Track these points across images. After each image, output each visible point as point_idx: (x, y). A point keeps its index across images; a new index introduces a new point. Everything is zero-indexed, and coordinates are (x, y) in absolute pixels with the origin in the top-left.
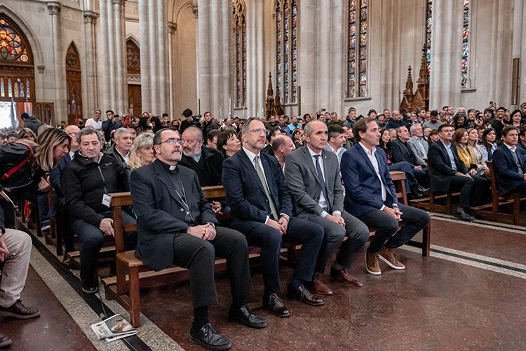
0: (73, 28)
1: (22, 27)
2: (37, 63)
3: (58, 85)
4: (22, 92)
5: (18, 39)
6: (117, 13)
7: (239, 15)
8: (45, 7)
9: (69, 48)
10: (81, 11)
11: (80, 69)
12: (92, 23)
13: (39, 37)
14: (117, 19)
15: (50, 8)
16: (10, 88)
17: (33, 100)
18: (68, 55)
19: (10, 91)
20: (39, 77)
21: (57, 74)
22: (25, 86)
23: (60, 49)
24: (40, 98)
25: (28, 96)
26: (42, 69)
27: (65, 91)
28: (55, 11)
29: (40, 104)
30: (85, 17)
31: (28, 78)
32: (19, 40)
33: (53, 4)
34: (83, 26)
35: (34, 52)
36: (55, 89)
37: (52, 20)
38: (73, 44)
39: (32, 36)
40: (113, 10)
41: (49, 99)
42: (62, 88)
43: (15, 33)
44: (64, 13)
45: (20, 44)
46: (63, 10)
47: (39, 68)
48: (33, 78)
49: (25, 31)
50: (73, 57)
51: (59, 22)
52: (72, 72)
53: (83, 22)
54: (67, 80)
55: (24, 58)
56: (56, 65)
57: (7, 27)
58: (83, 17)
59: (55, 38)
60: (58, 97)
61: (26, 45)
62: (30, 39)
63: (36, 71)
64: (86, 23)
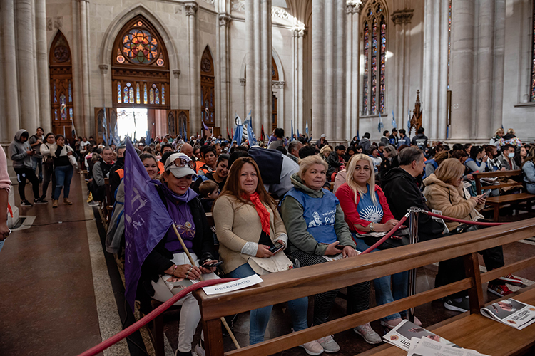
0: (208, 31)
1: (159, 29)
2: (173, 67)
3: (193, 91)
4: (157, 98)
5: (154, 42)
8: (182, 8)
9: (204, 52)
10: (216, 13)
11: (213, 75)
12: (226, 26)
13: (175, 40)
15: (188, 8)
16: (145, 94)
17: (167, 107)
18: (202, 60)
19: (145, 97)
20: (174, 82)
21: (192, 79)
22: (160, 92)
23: (196, 53)
24: (175, 105)
25: (163, 103)
26: (178, 73)
27: (199, 97)
28: (192, 11)
29: (176, 111)
30: (220, 19)
31: (163, 83)
32: (156, 43)
33: (191, 4)
34: (217, 29)
35: (170, 56)
36: (190, 95)
38: (207, 48)
39: (169, 38)
41: (184, 106)
42: (196, 94)
43: (152, 36)
44: (200, 15)
45: (157, 48)
46: (199, 11)
47: (175, 73)
48: (169, 83)
49: (161, 33)
50: (207, 61)
51: (196, 24)
52: (207, 77)
53: (217, 25)
54: (202, 87)
55: (160, 63)
56: (192, 70)
57: (144, 29)
58: (217, 20)
59: (192, 40)
60: (193, 104)
61: (163, 50)
62: (166, 42)
63: (172, 75)
64: (220, 26)
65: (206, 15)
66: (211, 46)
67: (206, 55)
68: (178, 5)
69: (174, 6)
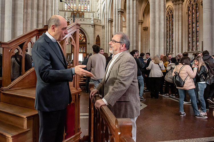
0: (98, 31)
1: (84, 32)
2: (88, 42)
4: (83, 51)
5: (83, 35)
6: (110, 26)
7: (170, 14)
8: (91, 25)
11: (100, 43)
13: (88, 34)
14: (110, 28)
15: (92, 25)
16: (80, 49)
17: (86, 53)
18: (96, 39)
19: (80, 50)
20: (88, 46)
22: (84, 49)
23: (94, 37)
24: (88, 52)
26: (89, 43)
28: (93, 26)
30: (102, 27)
32: (83, 36)
34: (102, 30)
35: (87, 39)
37: (92, 29)
38: (98, 35)
40: (109, 25)
43: (82, 34)
44: (96, 27)
45: (83, 37)
46: (96, 26)
47: (88, 43)
48: (86, 46)
49: (85, 33)
51: (94, 30)
55: (84, 41)
56: (93, 42)
57: (80, 32)
59: (93, 34)
61: (85, 37)
62: (86, 35)
63: (87, 44)
65: (98, 26)
66: (99, 35)
67: (98, 38)
68: (90, 25)
69: (88, 25)
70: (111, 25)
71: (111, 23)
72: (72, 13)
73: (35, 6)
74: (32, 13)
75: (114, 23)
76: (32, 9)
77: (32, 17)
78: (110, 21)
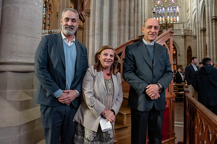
65: (189, 37)
66: (191, 46)
67: (189, 48)
68: (180, 36)
69: (178, 36)
70: (203, 34)
71: (204, 32)
72: (161, 26)
73: (127, 22)
74: (124, 29)
75: (207, 32)
76: (124, 25)
77: (124, 33)
78: (202, 31)
